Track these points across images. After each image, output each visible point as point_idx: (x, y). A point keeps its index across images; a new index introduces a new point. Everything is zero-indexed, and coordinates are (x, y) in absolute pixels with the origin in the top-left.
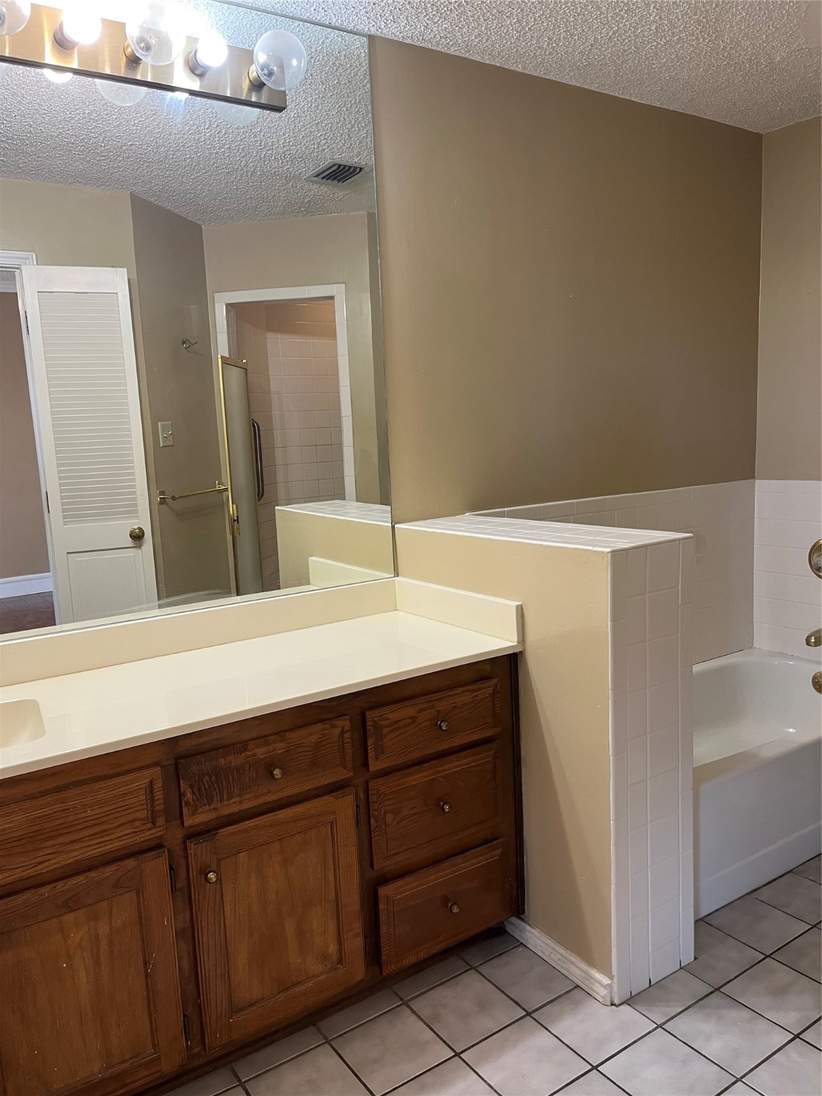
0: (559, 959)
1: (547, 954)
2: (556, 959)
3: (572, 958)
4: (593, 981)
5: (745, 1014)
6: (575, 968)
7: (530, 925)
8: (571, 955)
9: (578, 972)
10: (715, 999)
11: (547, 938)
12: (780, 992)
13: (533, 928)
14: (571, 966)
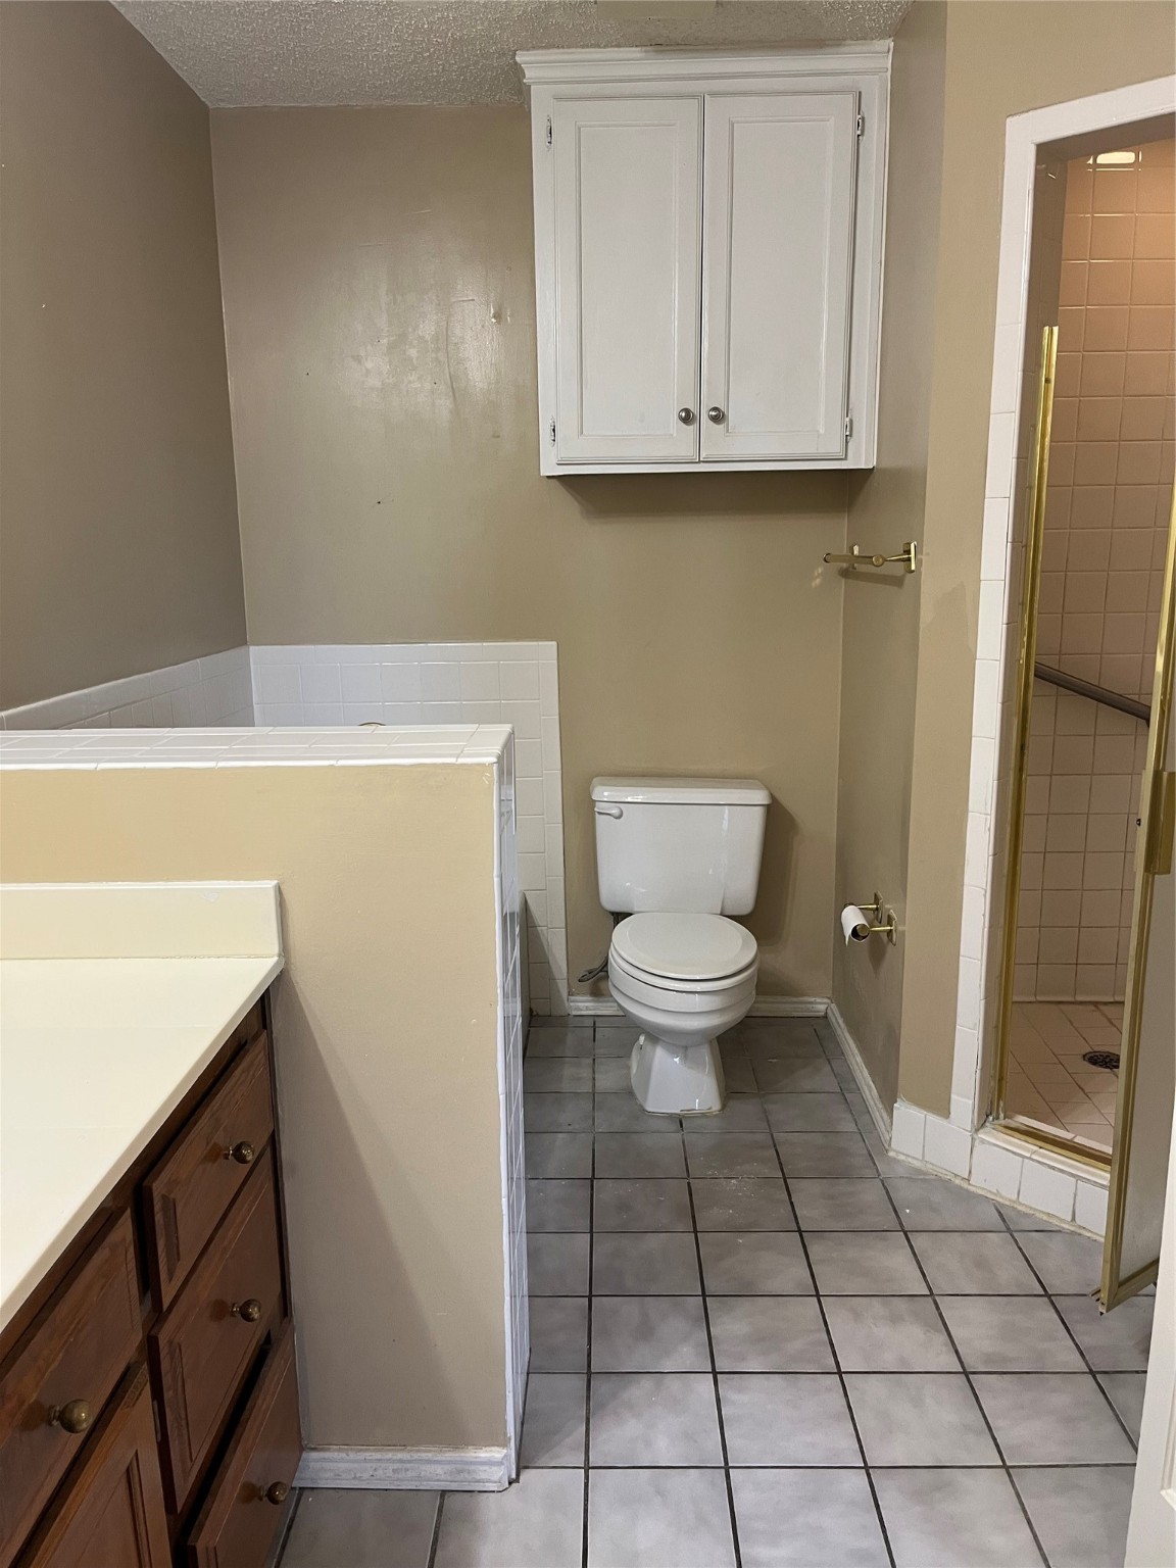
0: (394, 1471)
1: (366, 1476)
2: (390, 1473)
3: (424, 1456)
4: (472, 1467)
5: (646, 1383)
6: (431, 1468)
7: (314, 1449)
8: (418, 1451)
9: (439, 1470)
10: (600, 1387)
11: (360, 1450)
12: (645, 1331)
13: (323, 1450)
14: (423, 1467)
